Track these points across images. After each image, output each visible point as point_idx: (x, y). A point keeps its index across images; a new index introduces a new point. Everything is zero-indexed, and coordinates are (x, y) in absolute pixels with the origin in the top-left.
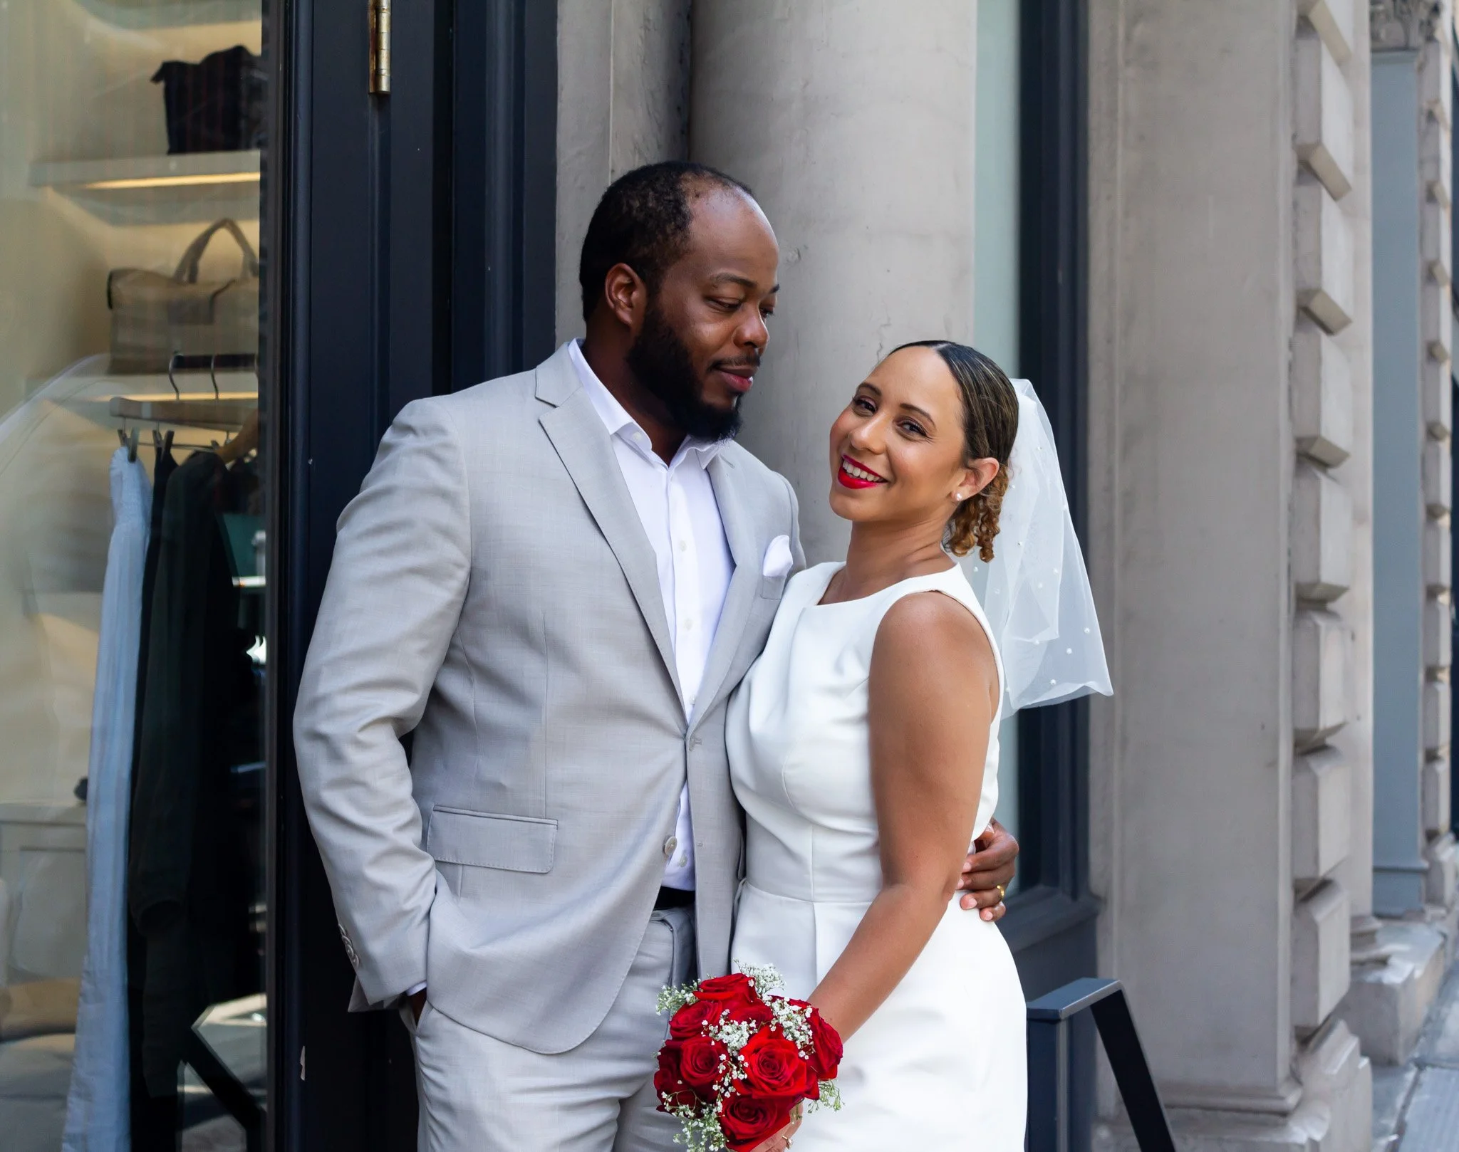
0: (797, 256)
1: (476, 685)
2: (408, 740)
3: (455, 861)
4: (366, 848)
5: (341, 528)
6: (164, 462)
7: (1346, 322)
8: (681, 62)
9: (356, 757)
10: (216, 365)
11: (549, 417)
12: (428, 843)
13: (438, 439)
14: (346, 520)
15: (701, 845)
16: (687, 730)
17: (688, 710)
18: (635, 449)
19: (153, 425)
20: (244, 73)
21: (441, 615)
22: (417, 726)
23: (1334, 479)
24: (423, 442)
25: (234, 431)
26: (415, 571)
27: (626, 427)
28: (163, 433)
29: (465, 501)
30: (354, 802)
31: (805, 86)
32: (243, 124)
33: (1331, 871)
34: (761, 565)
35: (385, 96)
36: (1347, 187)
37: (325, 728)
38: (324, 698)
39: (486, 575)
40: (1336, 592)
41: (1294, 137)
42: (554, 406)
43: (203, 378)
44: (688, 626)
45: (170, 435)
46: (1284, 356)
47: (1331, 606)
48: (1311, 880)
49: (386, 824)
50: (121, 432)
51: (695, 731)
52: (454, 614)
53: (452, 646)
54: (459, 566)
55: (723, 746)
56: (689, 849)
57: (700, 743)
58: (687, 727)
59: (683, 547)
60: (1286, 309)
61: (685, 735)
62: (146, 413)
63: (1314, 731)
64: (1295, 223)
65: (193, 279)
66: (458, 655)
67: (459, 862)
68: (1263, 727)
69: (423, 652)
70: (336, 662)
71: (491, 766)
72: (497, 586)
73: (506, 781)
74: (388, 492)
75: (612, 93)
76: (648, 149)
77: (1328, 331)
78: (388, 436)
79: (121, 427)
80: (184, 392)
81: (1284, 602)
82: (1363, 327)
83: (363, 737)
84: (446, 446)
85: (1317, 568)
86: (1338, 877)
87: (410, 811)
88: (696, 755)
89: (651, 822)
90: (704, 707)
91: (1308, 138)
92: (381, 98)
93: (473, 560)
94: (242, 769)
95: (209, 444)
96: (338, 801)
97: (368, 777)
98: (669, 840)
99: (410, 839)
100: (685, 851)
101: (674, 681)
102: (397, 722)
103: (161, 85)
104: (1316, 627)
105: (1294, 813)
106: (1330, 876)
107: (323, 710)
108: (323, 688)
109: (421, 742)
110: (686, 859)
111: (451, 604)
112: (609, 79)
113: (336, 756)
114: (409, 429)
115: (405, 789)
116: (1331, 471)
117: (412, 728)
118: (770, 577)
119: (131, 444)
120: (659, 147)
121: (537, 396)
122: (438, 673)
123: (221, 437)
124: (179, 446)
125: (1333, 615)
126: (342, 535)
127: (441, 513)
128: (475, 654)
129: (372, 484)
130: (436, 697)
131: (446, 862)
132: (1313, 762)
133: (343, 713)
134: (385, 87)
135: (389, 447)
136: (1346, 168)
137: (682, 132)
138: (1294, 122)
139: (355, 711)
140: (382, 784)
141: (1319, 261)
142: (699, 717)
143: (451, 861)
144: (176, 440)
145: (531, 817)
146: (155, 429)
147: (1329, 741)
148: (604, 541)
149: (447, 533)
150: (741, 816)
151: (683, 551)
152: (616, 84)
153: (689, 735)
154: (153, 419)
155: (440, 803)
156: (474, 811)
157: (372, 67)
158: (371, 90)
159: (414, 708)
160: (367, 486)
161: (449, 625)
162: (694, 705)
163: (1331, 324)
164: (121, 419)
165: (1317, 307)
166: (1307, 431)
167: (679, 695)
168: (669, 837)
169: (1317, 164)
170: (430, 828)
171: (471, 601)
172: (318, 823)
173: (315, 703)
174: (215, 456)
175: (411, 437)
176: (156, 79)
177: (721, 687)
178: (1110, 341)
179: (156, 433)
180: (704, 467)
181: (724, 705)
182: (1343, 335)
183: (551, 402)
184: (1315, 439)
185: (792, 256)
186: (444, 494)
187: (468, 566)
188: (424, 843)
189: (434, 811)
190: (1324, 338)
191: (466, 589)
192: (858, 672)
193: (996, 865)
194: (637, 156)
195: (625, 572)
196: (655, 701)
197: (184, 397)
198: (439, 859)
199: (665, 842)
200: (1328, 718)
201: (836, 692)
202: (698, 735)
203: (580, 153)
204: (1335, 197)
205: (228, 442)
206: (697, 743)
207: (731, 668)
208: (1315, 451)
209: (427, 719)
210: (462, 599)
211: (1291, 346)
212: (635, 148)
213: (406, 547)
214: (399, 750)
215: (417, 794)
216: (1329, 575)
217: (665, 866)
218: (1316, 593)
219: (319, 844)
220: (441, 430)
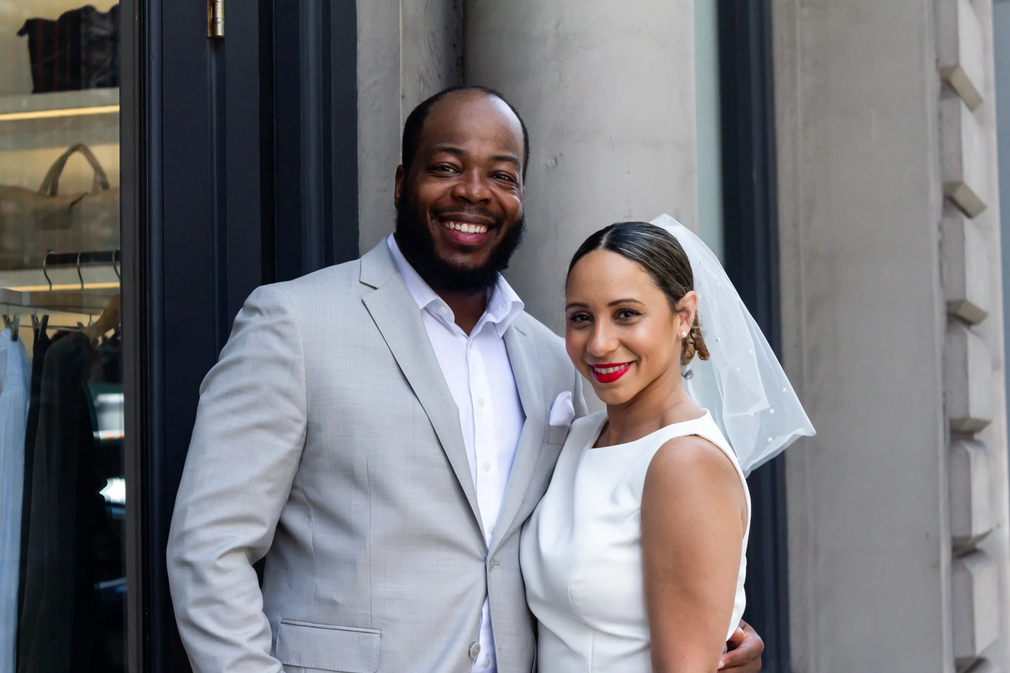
0: (554, 162)
1: (313, 519)
2: (260, 567)
3: (298, 665)
4: (225, 655)
5: (203, 392)
6: (41, 342)
7: (982, 208)
8: (455, 7)
9: (215, 580)
10: (81, 261)
11: (371, 298)
12: (277, 650)
13: (280, 317)
14: (207, 384)
15: (500, 649)
16: (487, 555)
17: (488, 537)
18: (441, 321)
19: (32, 311)
20: (83, 29)
21: (283, 462)
22: (267, 553)
23: (977, 334)
24: (266, 320)
25: (96, 314)
26: (261, 426)
27: (433, 303)
28: (40, 318)
29: (302, 368)
30: (215, 617)
31: (558, 25)
32: (83, 70)
33: (984, 651)
34: (548, 417)
35: (221, 39)
36: (979, 100)
37: (190, 556)
38: (190, 532)
39: (319, 429)
40: (981, 425)
41: (937, 61)
42: (375, 288)
43: (71, 272)
44: (487, 467)
45: (46, 318)
46: (935, 236)
47: (977, 436)
48: (970, 659)
49: (240, 635)
50: (5, 317)
51: (495, 553)
52: (295, 461)
53: (294, 487)
54: (297, 421)
55: (517, 566)
56: (491, 652)
57: (499, 565)
58: (487, 551)
59: (481, 403)
60: (935, 197)
61: (486, 558)
62: (26, 301)
63: (968, 537)
64: (940, 130)
65: (54, 193)
66: (298, 494)
67: (302, 666)
68: (927, 535)
69: (270, 492)
70: (198, 502)
71: (325, 587)
72: (327, 437)
73: (338, 598)
74: (238, 361)
75: (401, 34)
76: (430, 78)
77: (969, 216)
78: (240, 316)
79: (5, 313)
80: (56, 284)
81: (941, 434)
82: (993, 213)
83: (220, 563)
84: (285, 323)
85: (966, 406)
86: (989, 656)
87: (262, 623)
88: (496, 575)
89: (458, 631)
90: (501, 536)
91: (948, 62)
92: (217, 41)
93: (309, 416)
94: (103, 585)
95: (76, 325)
96: (201, 616)
97: (226, 596)
98: (473, 647)
99: (262, 646)
100: (487, 655)
101: (475, 513)
102: (250, 550)
103: (26, 38)
104: (967, 454)
105: (953, 606)
106: (982, 656)
107: (189, 542)
108: (190, 522)
109: (271, 566)
110: (489, 661)
111: (291, 453)
112: (398, 23)
113: (200, 580)
114: (255, 310)
115: (257, 605)
116: (974, 328)
117: (263, 556)
118: (555, 426)
119: (13, 327)
120: (439, 76)
121: (361, 281)
122: (282, 512)
123: (85, 320)
124: (52, 327)
125: (979, 444)
126: (204, 398)
127: (281, 377)
128: (312, 493)
129: (228, 355)
130: (282, 530)
131: (290, 666)
132: (967, 562)
133: (205, 544)
134: (220, 32)
135: (240, 325)
136: (979, 86)
137: (458, 64)
138: (937, 49)
139: (215, 542)
140: (238, 602)
141: (960, 160)
142: (497, 543)
143: (295, 664)
144: (50, 323)
145: (359, 628)
146: (33, 314)
147: (979, 545)
148: (416, 399)
149: (287, 395)
150: (534, 623)
151: (482, 406)
152: (405, 28)
153: (489, 558)
154: (31, 306)
155: (285, 617)
156: (313, 623)
157: (210, 17)
158: (209, 35)
159: (263, 539)
160: (223, 357)
161: (290, 471)
162: (492, 533)
163: (970, 210)
164: (5, 306)
165: (960, 196)
166: (954, 296)
167: (480, 525)
168: (474, 643)
169: (956, 82)
170: (278, 637)
171: (309, 449)
172: (188, 636)
173: (183, 536)
174: (81, 334)
175: (257, 316)
176: (21, 33)
177: (515, 519)
178: (795, 226)
179: (34, 318)
180: (501, 336)
181: (518, 533)
182: (979, 218)
183: (372, 285)
184: (962, 302)
185: (551, 162)
186: (284, 363)
187: (304, 421)
188: (273, 651)
189: (282, 623)
190: (967, 222)
191: (303, 440)
192: (631, 503)
193: (745, 661)
194: (422, 84)
195: (433, 424)
196: (461, 531)
197: (55, 287)
198: (286, 663)
199: (470, 647)
200: (978, 528)
201: (612, 520)
202: (496, 558)
203: (375, 83)
204: (971, 108)
205: (91, 324)
206: (496, 565)
207: (523, 503)
208: (962, 312)
209: (275, 548)
210: (301, 448)
211: (940, 228)
212: (420, 77)
213: (252, 407)
214: (253, 574)
215: (267, 610)
216: (976, 412)
217: (471, 667)
218: (966, 426)
219: (189, 652)
220: (281, 310)
